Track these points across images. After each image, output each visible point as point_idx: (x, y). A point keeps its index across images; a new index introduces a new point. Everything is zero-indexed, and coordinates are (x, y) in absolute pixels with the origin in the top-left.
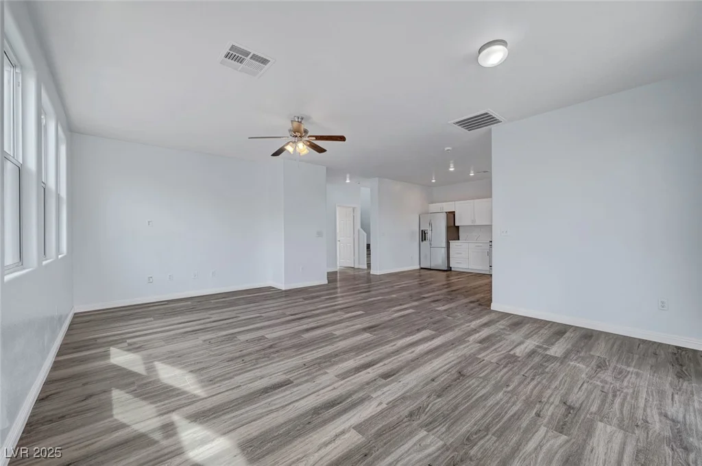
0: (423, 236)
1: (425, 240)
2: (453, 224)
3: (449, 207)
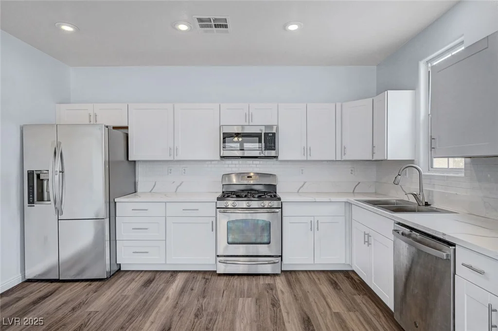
0: (35, 188)
1: (40, 199)
2: (123, 158)
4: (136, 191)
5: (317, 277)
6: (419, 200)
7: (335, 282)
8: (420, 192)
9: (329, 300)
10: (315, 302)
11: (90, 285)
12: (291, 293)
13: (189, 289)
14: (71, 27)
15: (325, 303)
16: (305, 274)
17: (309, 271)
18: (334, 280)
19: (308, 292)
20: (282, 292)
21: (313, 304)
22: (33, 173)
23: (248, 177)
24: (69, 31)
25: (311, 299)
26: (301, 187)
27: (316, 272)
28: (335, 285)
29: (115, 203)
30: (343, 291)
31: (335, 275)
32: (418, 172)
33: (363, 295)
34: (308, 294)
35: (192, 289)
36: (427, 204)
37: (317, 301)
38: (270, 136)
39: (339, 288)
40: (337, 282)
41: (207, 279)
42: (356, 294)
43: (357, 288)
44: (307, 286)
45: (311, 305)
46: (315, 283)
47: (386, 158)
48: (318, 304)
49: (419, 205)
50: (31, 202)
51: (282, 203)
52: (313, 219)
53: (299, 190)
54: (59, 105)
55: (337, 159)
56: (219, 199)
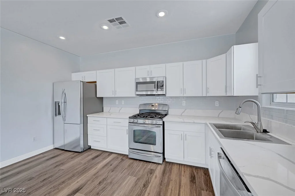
4: (103, 111)
5: (185, 170)
6: (257, 128)
7: (195, 176)
8: (258, 121)
9: (182, 190)
10: (172, 190)
11: (73, 154)
12: (161, 178)
13: (110, 165)
14: (64, 37)
15: (178, 192)
16: (178, 166)
17: (182, 164)
18: (194, 174)
19: (172, 180)
20: (156, 177)
21: (170, 191)
22: (56, 103)
23: (152, 106)
24: (63, 39)
25: (170, 187)
26: (183, 112)
27: (186, 166)
28: (193, 179)
29: (87, 117)
30: (196, 185)
31: (197, 170)
32: (256, 105)
33: (209, 192)
34: (171, 182)
35: (111, 165)
36: (265, 131)
37: (173, 189)
38: (161, 83)
39: (194, 181)
40: (196, 176)
41: (123, 160)
42: (205, 190)
43: (207, 185)
44: (174, 176)
45: (168, 191)
46: (180, 175)
47: (233, 95)
48: (173, 191)
49: (257, 132)
50: (56, 115)
51: (164, 122)
52: (182, 133)
53: (182, 114)
54: (73, 74)
55: (203, 96)
56: (130, 118)
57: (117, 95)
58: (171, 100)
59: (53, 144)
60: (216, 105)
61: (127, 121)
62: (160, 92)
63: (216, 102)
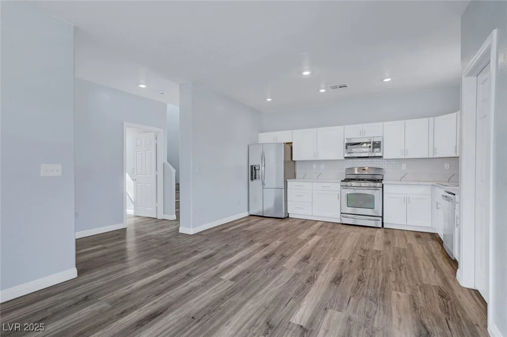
0: (253, 173)
1: (255, 178)
2: (290, 159)
3: (284, 137)
4: (295, 178)
17: (404, 230)
18: (419, 235)
20: (379, 234)
22: (253, 166)
23: (363, 170)
26: (403, 177)
27: (408, 231)
29: (287, 182)
30: (421, 239)
31: (422, 233)
41: (335, 225)
43: (433, 239)
46: (404, 234)
50: (252, 179)
51: (383, 185)
52: (405, 196)
53: (401, 179)
54: (260, 134)
55: (430, 157)
56: (342, 181)
57: (321, 158)
58: (386, 163)
59: (249, 210)
60: (446, 168)
61: (339, 185)
62: (377, 154)
63: (446, 164)
